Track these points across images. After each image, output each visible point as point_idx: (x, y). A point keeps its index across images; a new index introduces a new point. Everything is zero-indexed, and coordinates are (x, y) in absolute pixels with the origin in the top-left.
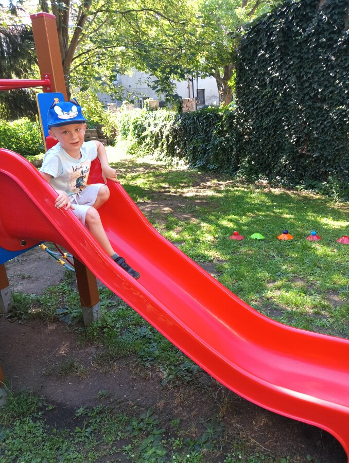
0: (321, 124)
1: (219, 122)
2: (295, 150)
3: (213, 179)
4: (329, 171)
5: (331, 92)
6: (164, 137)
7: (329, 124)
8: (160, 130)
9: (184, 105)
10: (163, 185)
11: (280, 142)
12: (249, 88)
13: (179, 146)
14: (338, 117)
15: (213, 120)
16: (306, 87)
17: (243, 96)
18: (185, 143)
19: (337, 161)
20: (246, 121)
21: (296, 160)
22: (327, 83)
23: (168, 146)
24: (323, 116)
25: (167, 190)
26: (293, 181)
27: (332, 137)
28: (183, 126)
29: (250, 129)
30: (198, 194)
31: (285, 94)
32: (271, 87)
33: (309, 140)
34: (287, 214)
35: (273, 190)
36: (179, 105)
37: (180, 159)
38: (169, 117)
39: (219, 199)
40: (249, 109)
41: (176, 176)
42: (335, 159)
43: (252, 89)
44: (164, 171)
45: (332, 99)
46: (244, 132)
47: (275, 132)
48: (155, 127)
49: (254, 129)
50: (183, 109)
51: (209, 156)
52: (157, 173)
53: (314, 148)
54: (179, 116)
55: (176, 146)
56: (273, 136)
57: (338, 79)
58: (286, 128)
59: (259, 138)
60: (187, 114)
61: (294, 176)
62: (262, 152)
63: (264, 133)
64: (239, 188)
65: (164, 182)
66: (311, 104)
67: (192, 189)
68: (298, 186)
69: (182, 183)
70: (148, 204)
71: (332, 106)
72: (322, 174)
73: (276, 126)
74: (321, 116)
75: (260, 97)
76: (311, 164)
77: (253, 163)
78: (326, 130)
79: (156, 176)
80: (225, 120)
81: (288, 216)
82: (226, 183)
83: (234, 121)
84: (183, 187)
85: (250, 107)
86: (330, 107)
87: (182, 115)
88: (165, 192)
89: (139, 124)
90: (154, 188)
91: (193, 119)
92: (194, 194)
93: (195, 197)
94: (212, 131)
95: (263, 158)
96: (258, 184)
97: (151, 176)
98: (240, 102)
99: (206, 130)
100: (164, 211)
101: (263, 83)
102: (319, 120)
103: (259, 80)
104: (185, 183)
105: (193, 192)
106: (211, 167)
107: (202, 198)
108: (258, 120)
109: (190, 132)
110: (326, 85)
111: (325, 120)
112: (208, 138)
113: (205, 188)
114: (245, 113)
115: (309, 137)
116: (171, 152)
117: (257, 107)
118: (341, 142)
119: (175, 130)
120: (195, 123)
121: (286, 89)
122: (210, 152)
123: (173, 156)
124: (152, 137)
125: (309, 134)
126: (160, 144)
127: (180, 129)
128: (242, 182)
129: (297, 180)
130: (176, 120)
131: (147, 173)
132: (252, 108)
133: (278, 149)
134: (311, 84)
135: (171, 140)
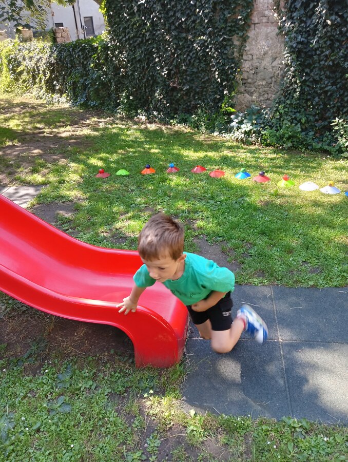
0: (188, 55)
1: (94, 54)
2: (167, 83)
3: (93, 117)
4: (198, 104)
5: (194, 22)
6: (41, 72)
7: (194, 55)
8: (36, 64)
9: (59, 35)
10: (38, 125)
11: (153, 75)
12: (119, 17)
13: (58, 81)
14: (201, 48)
15: (89, 51)
16: (172, 16)
17: (114, 25)
18: (64, 78)
19: (204, 93)
20: (121, 52)
21: (170, 94)
22: (189, 11)
23: (47, 82)
24: (188, 47)
25: (42, 130)
26: (168, 115)
27: (198, 69)
28: (59, 59)
29: (125, 61)
30: (74, 133)
31: (152, 23)
32: (139, 16)
33: (179, 72)
34: (156, 149)
35: (149, 126)
36: (52, 35)
37: (61, 96)
38: (44, 49)
39: (95, 137)
40: (121, 39)
41: (55, 115)
42: (202, 91)
43: (122, 18)
44: (42, 110)
45: (195, 29)
46: (120, 65)
47: (148, 64)
48: (30, 61)
49: (128, 61)
50: (58, 39)
51: (89, 93)
52: (35, 112)
53: (184, 81)
54: (55, 48)
55: (55, 82)
56: (147, 69)
57: (199, 8)
58: (157, 60)
59: (134, 72)
60: (62, 45)
61: (169, 110)
62: (139, 86)
63: (138, 66)
64: (118, 125)
65: (39, 122)
66: (177, 34)
67: (69, 128)
68: (172, 121)
69: (59, 122)
70: (17, 147)
71: (195, 36)
72: (193, 107)
73: (148, 59)
74: (187, 47)
75: (130, 27)
76: (183, 98)
77: (131, 98)
78: (192, 61)
79: (32, 116)
80: (101, 52)
81: (157, 151)
82: (106, 120)
83: (109, 52)
84: (60, 127)
85: (123, 38)
86: (194, 37)
87: (57, 47)
88: (40, 133)
89: (12, 58)
90: (28, 129)
91: (69, 51)
92: (71, 133)
93: (71, 137)
94: (90, 65)
95: (141, 93)
96: (137, 120)
97: (26, 117)
98: (113, 31)
99: (83, 63)
100: (33, 153)
101: (132, 11)
102: (186, 51)
103: (127, 8)
104: (63, 122)
105: (69, 131)
106: (92, 104)
107: (77, 137)
108: (132, 51)
109: (68, 65)
110: (188, 14)
111: (190, 52)
112: (86, 73)
113: (83, 127)
114: (118, 44)
115: (179, 69)
116: (51, 88)
117: (129, 36)
118: (206, 74)
119: (52, 65)
120: (71, 55)
121: (153, 18)
122: (89, 88)
123: (53, 93)
124: (28, 73)
125: (178, 66)
126: (37, 80)
127: (57, 62)
128: (122, 119)
129: (172, 115)
130: (52, 53)
131: (24, 113)
132: (124, 39)
133: (153, 82)
134: (175, 13)
135: (48, 75)
